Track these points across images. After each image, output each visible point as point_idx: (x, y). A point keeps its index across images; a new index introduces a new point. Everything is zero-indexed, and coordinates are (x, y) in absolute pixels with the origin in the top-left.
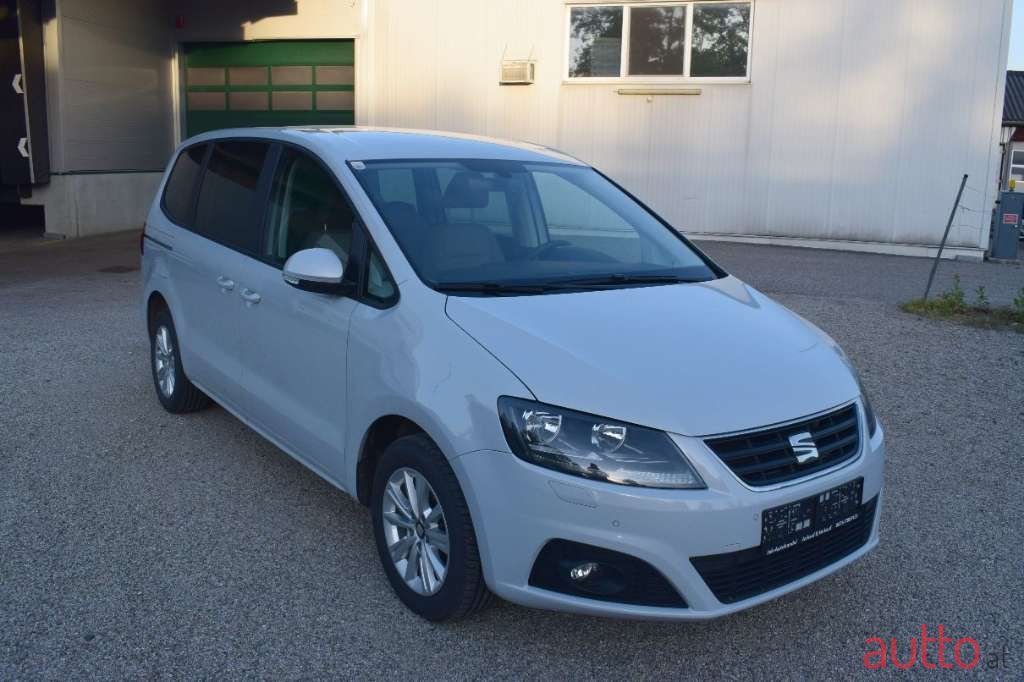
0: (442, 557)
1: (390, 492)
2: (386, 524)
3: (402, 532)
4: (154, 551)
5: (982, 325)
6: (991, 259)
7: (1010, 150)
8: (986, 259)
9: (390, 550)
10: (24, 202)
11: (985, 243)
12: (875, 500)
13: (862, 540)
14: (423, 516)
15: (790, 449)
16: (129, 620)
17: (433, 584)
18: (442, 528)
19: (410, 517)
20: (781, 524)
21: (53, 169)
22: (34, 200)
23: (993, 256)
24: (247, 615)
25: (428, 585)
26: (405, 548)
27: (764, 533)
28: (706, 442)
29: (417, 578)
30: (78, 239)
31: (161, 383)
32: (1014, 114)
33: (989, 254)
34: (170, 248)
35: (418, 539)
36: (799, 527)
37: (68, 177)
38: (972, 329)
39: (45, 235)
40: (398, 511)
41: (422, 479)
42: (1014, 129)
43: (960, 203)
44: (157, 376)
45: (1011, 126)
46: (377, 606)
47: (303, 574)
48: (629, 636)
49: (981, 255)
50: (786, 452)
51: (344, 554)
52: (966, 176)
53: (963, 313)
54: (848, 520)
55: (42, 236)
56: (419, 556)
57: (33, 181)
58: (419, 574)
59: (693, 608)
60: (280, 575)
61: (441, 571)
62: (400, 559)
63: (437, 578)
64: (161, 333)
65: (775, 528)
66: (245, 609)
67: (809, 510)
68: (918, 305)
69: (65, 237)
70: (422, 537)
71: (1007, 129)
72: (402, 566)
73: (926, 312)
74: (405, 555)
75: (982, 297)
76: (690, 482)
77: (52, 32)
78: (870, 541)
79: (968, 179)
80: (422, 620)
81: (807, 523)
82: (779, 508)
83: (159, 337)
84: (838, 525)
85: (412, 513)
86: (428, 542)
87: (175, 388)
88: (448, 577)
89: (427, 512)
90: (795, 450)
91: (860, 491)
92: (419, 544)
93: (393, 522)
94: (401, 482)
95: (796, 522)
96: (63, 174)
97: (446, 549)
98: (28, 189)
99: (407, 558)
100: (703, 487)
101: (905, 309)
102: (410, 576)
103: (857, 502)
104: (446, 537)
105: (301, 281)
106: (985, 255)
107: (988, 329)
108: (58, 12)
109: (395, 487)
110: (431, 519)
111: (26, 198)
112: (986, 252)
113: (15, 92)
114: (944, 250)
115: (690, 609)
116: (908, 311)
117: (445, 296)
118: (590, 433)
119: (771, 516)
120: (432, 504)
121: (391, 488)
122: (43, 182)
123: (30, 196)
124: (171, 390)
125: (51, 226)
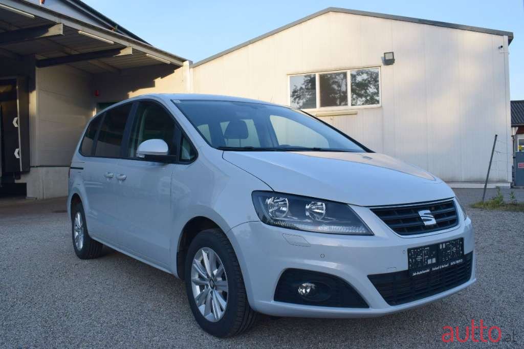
0: (224, 295)
1: (194, 265)
2: (193, 284)
3: (202, 288)
4: (62, 313)
5: (515, 210)
6: (514, 187)
7: (516, 138)
8: (512, 187)
9: (196, 300)
10: (17, 181)
11: (510, 179)
12: (471, 254)
13: (467, 277)
14: (213, 275)
15: (419, 217)
16: (43, 342)
17: (220, 314)
18: (224, 278)
19: (206, 277)
20: (419, 258)
21: (32, 164)
22: (22, 180)
23: (515, 185)
24: (112, 338)
25: (217, 316)
26: (203, 296)
27: (409, 263)
28: (371, 210)
29: (211, 313)
30: (43, 200)
31: (77, 244)
32: (516, 121)
33: (513, 185)
34: (82, 169)
35: (211, 289)
36: (429, 262)
37: (39, 168)
38: (509, 212)
39: (27, 198)
40: (200, 276)
41: (212, 252)
42: (517, 128)
43: (495, 149)
44: (75, 241)
45: (515, 127)
46: (188, 333)
47: (147, 320)
48: (336, 341)
49: (509, 185)
50: (417, 219)
51: (171, 311)
52: (496, 136)
53: (504, 206)
54: (458, 262)
55: (25, 198)
56: (212, 299)
57: (21, 170)
58: (212, 311)
59: (372, 307)
60: (133, 321)
61: (224, 304)
62: (201, 305)
63: (222, 310)
64: (77, 217)
65: (416, 261)
66: (111, 335)
67: (434, 253)
68: (480, 204)
69: (36, 199)
70: (213, 288)
71: (513, 128)
72: (202, 309)
73: (484, 207)
74: (203, 302)
75: (513, 197)
76: (365, 232)
77: (33, 97)
78: (471, 279)
79: (498, 137)
80: (214, 338)
81: (434, 261)
82: (417, 248)
83: (76, 219)
84: (452, 264)
85: (207, 275)
86: (216, 289)
87: (83, 245)
88: (228, 306)
89: (215, 272)
90: (422, 218)
91: (462, 246)
92: (212, 292)
93: (197, 283)
94: (201, 259)
95: (428, 259)
96: (37, 167)
97: (227, 290)
98: (18, 175)
99: (205, 303)
100: (372, 235)
101: (473, 207)
102: (206, 313)
103: (461, 252)
104: (226, 283)
105: (146, 155)
106: (511, 185)
107: (518, 212)
108: (37, 86)
109: (198, 262)
110: (218, 275)
111: (17, 179)
112: (511, 184)
113: (14, 126)
114: (488, 184)
115: (370, 308)
116: (475, 208)
117: (222, 151)
118: (305, 210)
119: (413, 253)
120: (218, 266)
121: (195, 263)
122: (26, 172)
123: (19, 178)
124: (81, 246)
125: (30, 193)
